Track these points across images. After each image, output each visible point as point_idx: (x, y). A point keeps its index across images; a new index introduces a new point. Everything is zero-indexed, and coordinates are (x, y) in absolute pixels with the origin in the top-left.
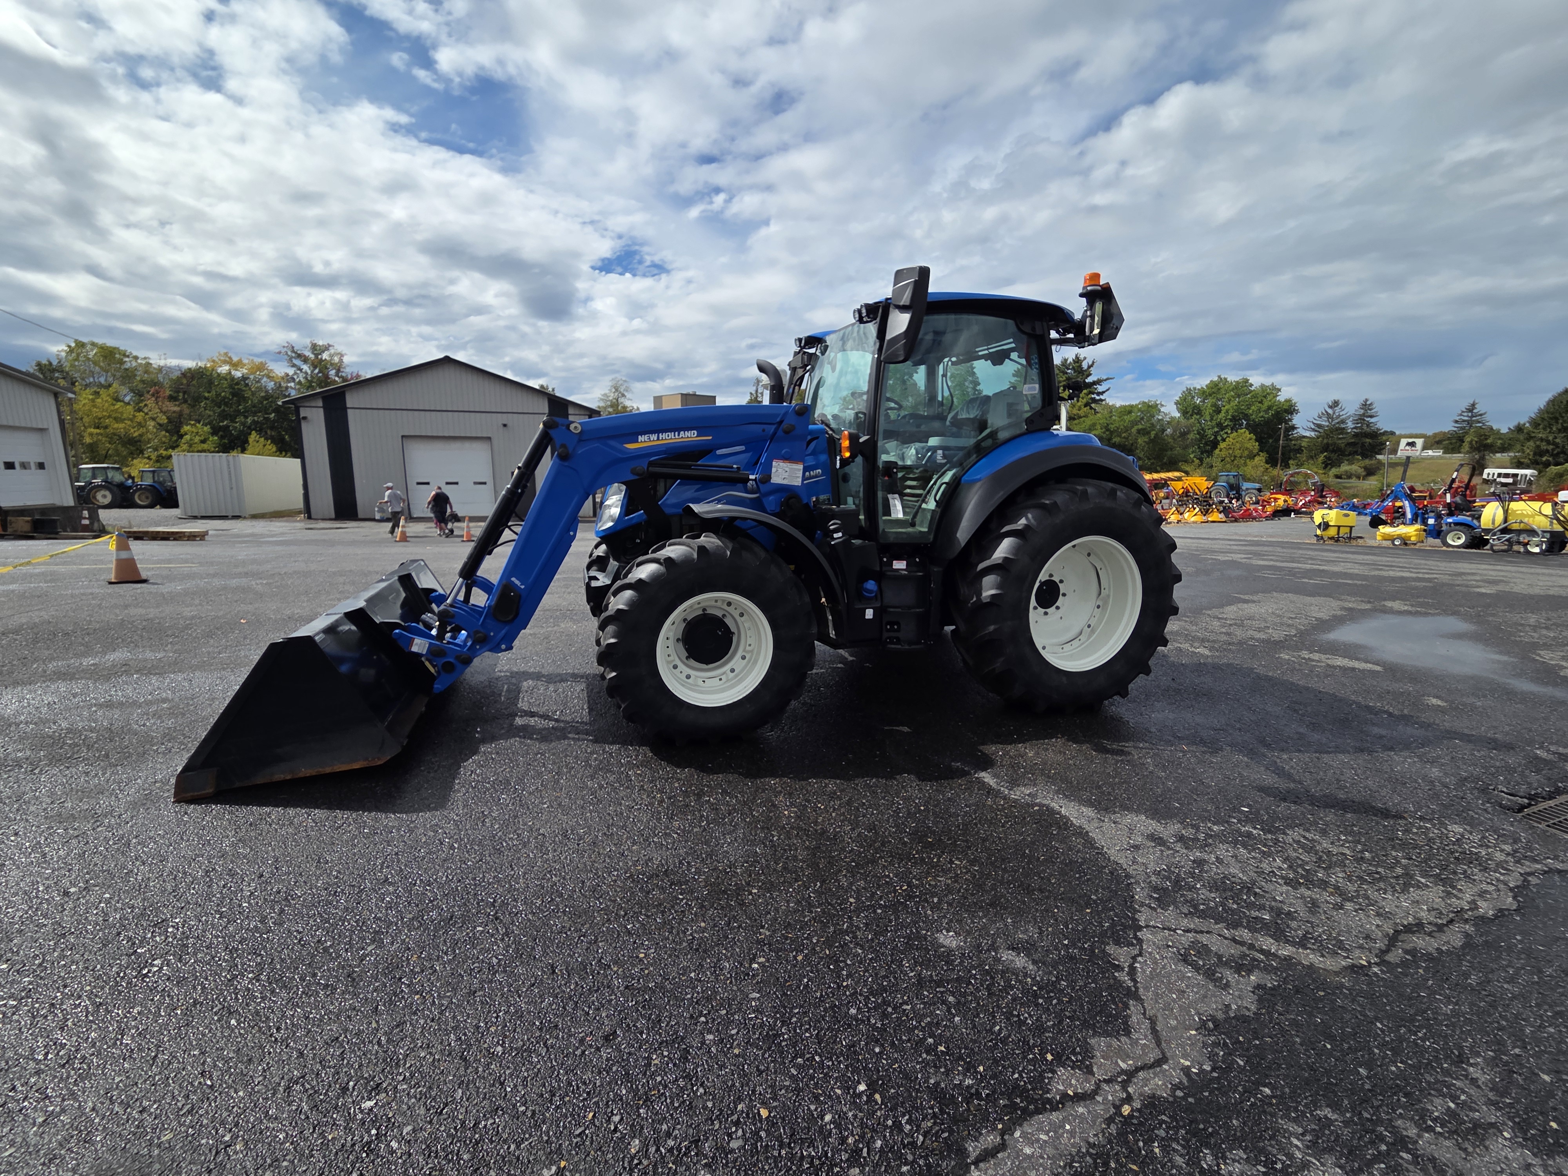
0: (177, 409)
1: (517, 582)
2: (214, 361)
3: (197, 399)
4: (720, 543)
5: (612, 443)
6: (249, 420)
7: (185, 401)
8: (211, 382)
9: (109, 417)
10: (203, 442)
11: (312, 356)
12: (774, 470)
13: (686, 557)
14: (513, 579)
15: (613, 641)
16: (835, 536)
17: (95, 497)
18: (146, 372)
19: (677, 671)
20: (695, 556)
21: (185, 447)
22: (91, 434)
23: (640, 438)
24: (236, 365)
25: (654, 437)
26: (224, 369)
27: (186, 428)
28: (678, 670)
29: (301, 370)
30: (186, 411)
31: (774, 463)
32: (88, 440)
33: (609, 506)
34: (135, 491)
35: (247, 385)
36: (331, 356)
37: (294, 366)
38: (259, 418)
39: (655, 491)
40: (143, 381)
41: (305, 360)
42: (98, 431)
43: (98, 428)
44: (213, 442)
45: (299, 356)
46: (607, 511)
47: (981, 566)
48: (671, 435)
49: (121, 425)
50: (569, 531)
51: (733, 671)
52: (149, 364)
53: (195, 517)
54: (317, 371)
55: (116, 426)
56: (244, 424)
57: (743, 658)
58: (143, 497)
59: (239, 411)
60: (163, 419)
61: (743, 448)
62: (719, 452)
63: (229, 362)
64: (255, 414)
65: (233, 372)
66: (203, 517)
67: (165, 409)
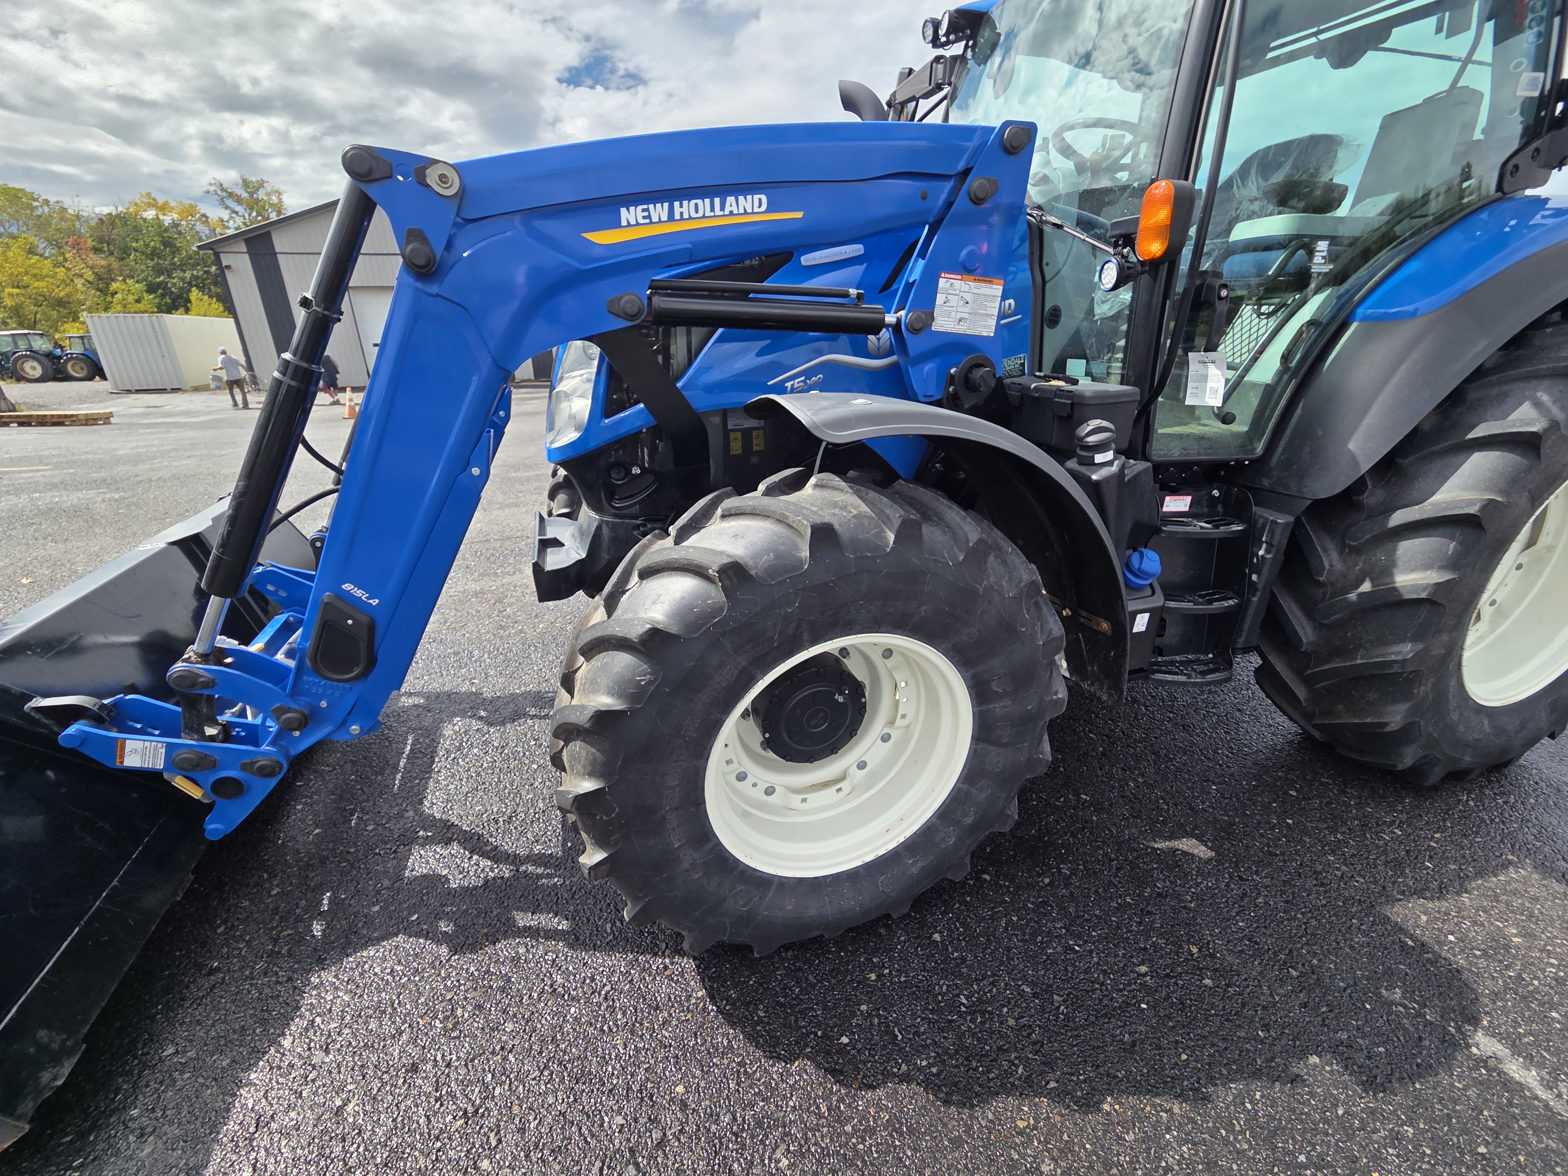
0: (104, 263)
1: (359, 593)
2: (136, 204)
3: (125, 251)
4: (864, 508)
5: (553, 227)
6: (188, 275)
7: (112, 253)
8: (137, 229)
9: (27, 273)
10: (138, 301)
11: (245, 195)
12: (940, 299)
13: (779, 556)
14: (347, 587)
15: (588, 785)
16: (1099, 458)
17: (23, 369)
18: (62, 219)
19: (744, 787)
20: (805, 553)
21: (119, 308)
22: (11, 295)
23: (627, 215)
24: (164, 208)
25: (660, 211)
26: (150, 214)
27: (114, 286)
28: (750, 780)
29: (237, 213)
30: (115, 265)
31: (942, 282)
32: (8, 302)
33: (567, 396)
34: (66, 361)
35: (180, 233)
36: (268, 195)
37: (227, 208)
38: (198, 272)
39: (667, 357)
40: (59, 230)
41: (239, 200)
42: (18, 291)
43: (18, 287)
44: (150, 302)
45: (231, 195)
46: (564, 405)
47: (1398, 518)
48: (704, 205)
49: (42, 284)
50: (468, 465)
51: (862, 765)
52: (64, 210)
53: (129, 391)
54: (254, 214)
55: (36, 284)
56: (182, 279)
57: (886, 738)
58: (77, 368)
59: (174, 264)
60: (89, 275)
61: (856, 249)
62: (808, 259)
63: (153, 204)
64: (194, 267)
65: (161, 217)
66: (138, 391)
67: (90, 263)
